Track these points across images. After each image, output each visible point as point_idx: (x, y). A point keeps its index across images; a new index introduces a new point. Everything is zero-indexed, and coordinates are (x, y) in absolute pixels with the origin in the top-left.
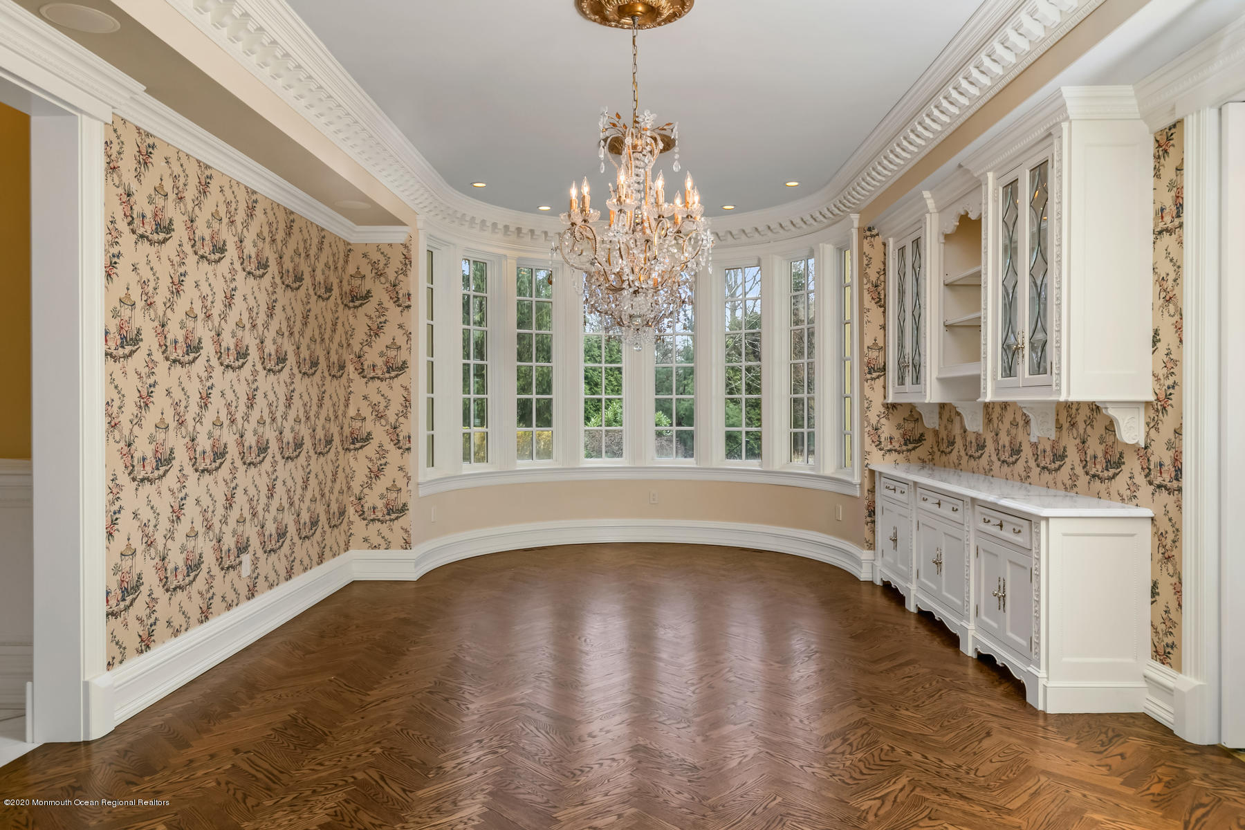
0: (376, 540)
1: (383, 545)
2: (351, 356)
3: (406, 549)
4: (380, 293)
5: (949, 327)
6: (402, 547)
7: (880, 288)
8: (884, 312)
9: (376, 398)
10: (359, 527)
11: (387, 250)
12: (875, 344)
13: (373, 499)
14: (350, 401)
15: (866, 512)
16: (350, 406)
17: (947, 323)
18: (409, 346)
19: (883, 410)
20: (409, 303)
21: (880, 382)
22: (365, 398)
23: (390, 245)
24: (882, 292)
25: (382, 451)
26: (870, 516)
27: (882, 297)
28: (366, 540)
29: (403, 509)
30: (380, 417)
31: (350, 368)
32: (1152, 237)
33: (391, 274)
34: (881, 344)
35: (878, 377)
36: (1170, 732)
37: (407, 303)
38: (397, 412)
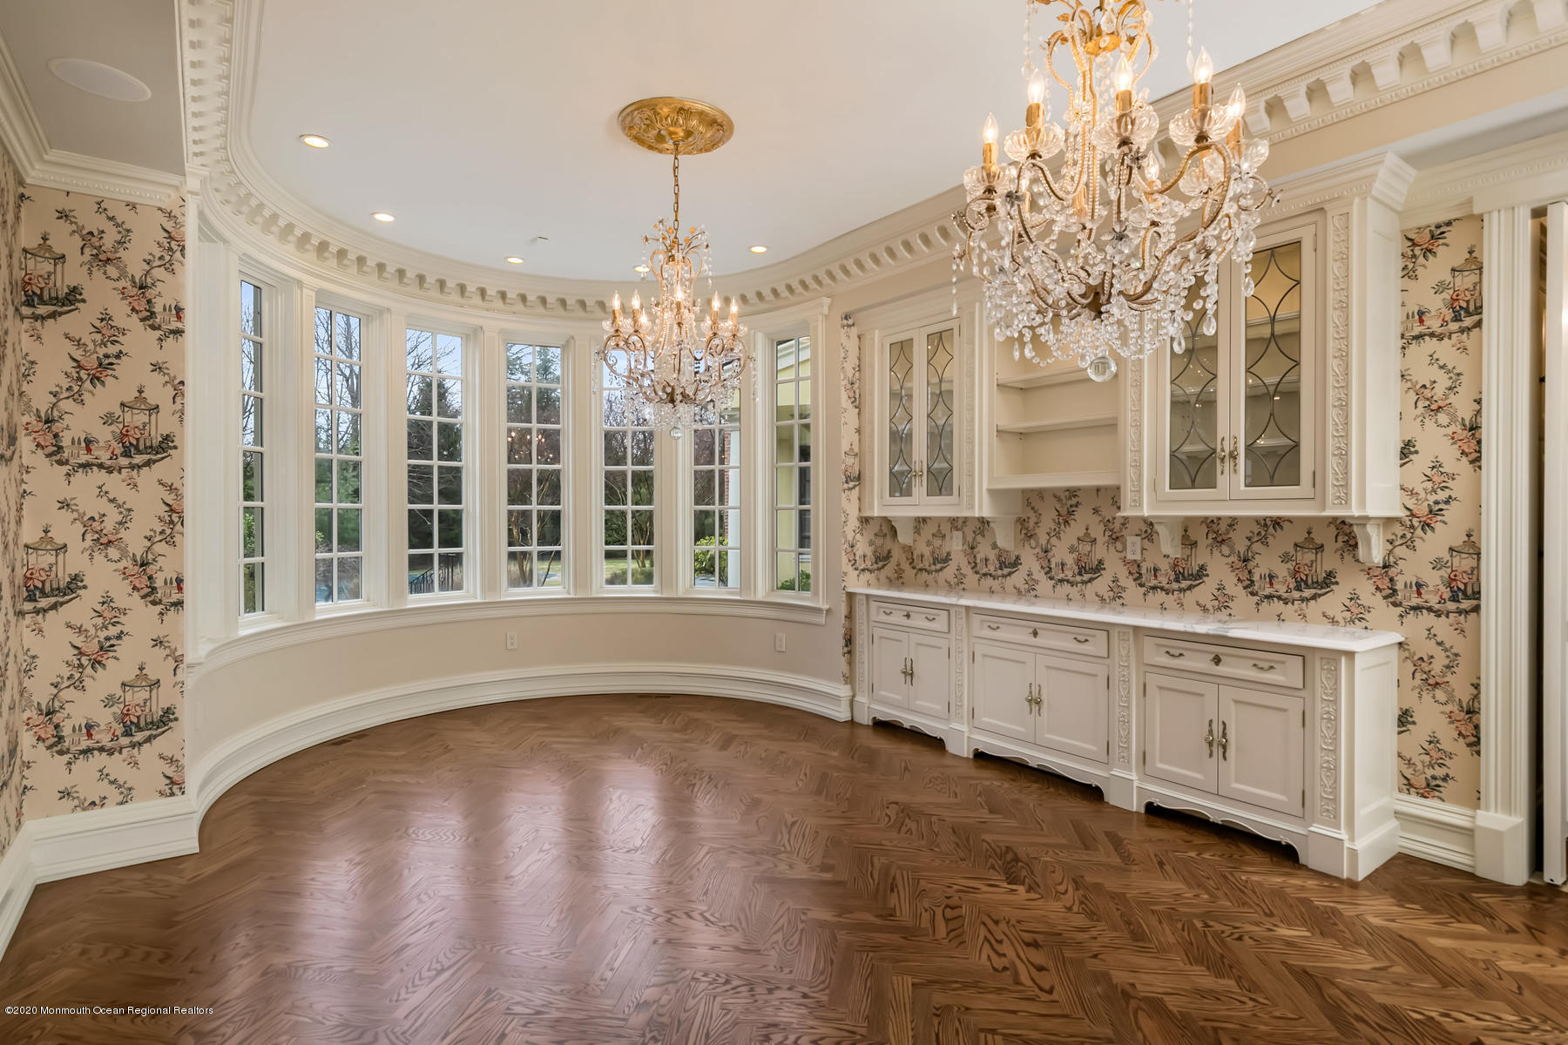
0: (92, 790)
1: (113, 794)
2: (26, 419)
3: (172, 794)
4: (102, 294)
5: (1001, 433)
6: (161, 794)
7: (856, 386)
8: (859, 414)
9: (91, 505)
10: (47, 770)
11: (122, 215)
12: (851, 449)
13: (86, 706)
14: (24, 513)
15: (843, 642)
16: (25, 522)
17: (1000, 428)
18: (178, 406)
19: (858, 524)
20: (179, 325)
21: (856, 492)
22: (65, 505)
23: (133, 206)
24: (857, 391)
25: (109, 611)
26: (847, 646)
27: (857, 396)
28: (65, 794)
29: (167, 718)
30: (104, 543)
31: (25, 443)
32: (1400, 343)
33: (134, 263)
34: (856, 450)
35: (854, 487)
36: (1471, 876)
37: (175, 325)
38: (149, 534)
